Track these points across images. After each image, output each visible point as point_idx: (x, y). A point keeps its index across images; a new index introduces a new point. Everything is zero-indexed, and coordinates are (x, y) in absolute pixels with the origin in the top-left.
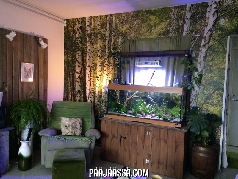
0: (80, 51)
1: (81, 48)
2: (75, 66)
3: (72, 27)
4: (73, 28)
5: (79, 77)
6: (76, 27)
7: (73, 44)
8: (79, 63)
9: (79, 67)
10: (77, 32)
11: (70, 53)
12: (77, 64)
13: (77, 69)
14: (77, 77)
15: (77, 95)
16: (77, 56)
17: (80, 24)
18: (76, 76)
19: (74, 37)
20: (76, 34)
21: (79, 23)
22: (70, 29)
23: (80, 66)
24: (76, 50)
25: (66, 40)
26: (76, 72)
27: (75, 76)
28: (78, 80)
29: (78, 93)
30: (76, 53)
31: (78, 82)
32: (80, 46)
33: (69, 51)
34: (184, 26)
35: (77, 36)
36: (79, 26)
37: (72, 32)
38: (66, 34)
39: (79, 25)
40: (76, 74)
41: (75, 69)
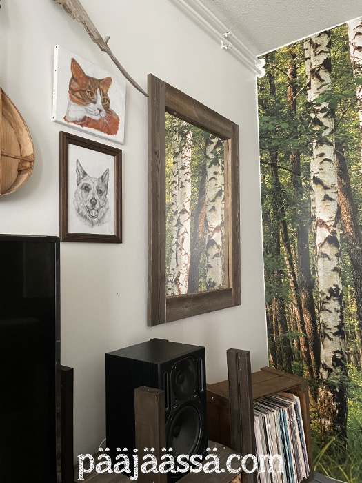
0: (330, 144)
1: (331, 133)
2: (310, 200)
3: (289, 72)
4: (294, 74)
5: (331, 240)
6: (305, 69)
7: (296, 128)
8: (326, 188)
9: (328, 203)
10: (309, 84)
11: (287, 158)
12: (317, 193)
13: (317, 210)
14: (319, 240)
15: (327, 306)
16: (315, 166)
17: (322, 51)
18: (315, 235)
19: (301, 103)
20: (308, 92)
21: (319, 49)
22: (279, 80)
23: (331, 199)
24: (311, 146)
25: (268, 122)
26: (314, 223)
27: (310, 237)
28: (329, 250)
29: (328, 298)
30: (311, 153)
31: (326, 256)
32: (327, 128)
33: (281, 155)
35: (312, 95)
36: (317, 61)
37: (289, 90)
38: (266, 100)
39: (317, 58)
40: (316, 227)
41: (312, 211)
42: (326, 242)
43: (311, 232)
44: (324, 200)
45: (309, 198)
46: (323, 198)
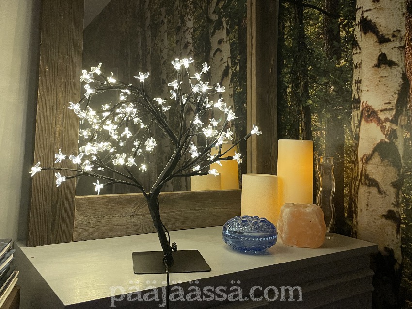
2: (352, 67)
8: (382, 40)
9: (384, 71)
13: (363, 87)
14: (364, 148)
18: (357, 138)
26: (356, 113)
31: (373, 183)
40: (360, 122)
41: (354, 88)
42: (376, 154)
43: (351, 131)
44: (378, 66)
45: (351, 62)
46: (375, 62)
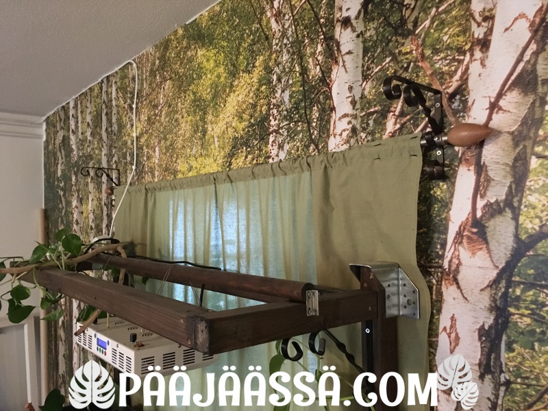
34: (333, 76)
